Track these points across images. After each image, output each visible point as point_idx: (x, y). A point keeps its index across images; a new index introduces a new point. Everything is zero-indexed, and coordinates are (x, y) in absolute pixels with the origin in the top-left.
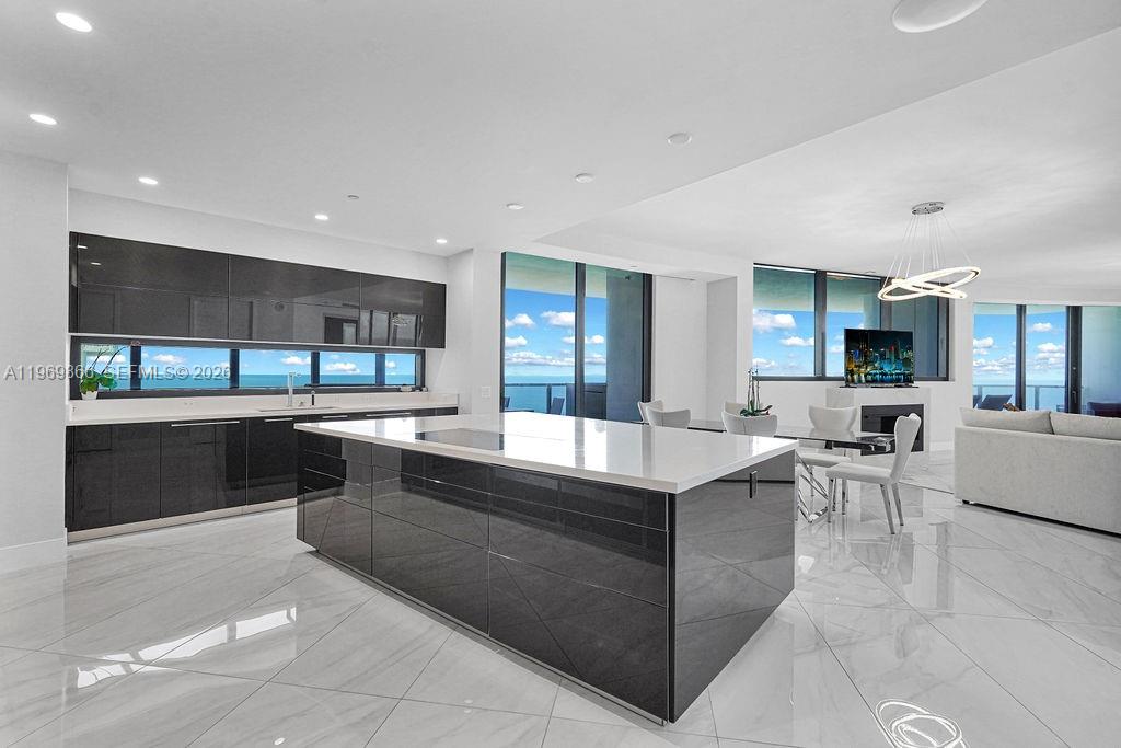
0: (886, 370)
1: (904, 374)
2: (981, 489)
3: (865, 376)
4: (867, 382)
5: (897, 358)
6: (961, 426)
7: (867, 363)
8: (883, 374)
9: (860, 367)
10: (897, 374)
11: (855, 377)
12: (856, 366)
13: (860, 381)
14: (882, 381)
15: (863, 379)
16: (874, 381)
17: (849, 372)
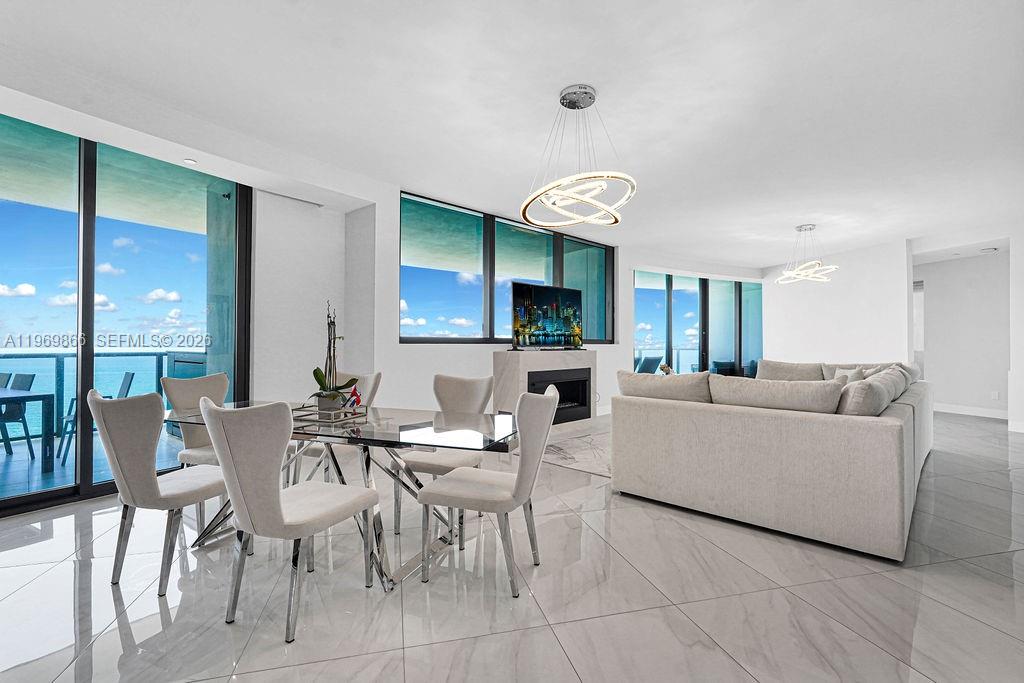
0: (549, 330)
1: (564, 335)
2: (640, 477)
3: (530, 337)
4: (531, 344)
5: (558, 316)
6: (618, 394)
7: (531, 322)
8: (546, 335)
9: (523, 326)
10: (558, 335)
11: (521, 338)
12: (521, 326)
13: (525, 343)
14: (545, 343)
15: (527, 341)
16: (537, 343)
17: (516, 333)
